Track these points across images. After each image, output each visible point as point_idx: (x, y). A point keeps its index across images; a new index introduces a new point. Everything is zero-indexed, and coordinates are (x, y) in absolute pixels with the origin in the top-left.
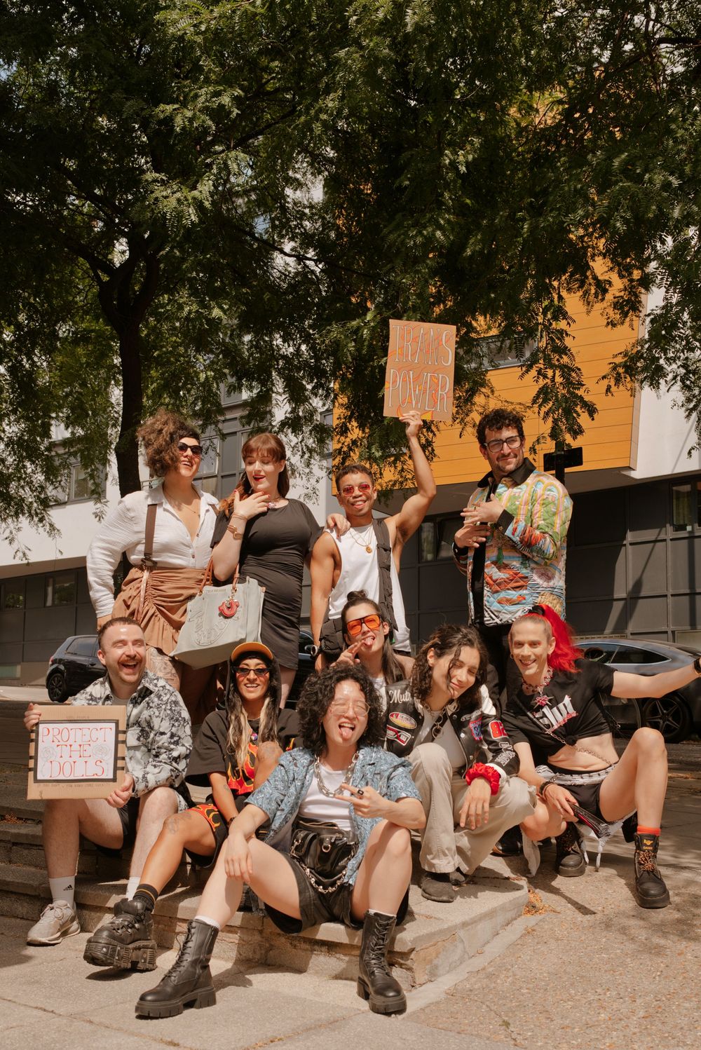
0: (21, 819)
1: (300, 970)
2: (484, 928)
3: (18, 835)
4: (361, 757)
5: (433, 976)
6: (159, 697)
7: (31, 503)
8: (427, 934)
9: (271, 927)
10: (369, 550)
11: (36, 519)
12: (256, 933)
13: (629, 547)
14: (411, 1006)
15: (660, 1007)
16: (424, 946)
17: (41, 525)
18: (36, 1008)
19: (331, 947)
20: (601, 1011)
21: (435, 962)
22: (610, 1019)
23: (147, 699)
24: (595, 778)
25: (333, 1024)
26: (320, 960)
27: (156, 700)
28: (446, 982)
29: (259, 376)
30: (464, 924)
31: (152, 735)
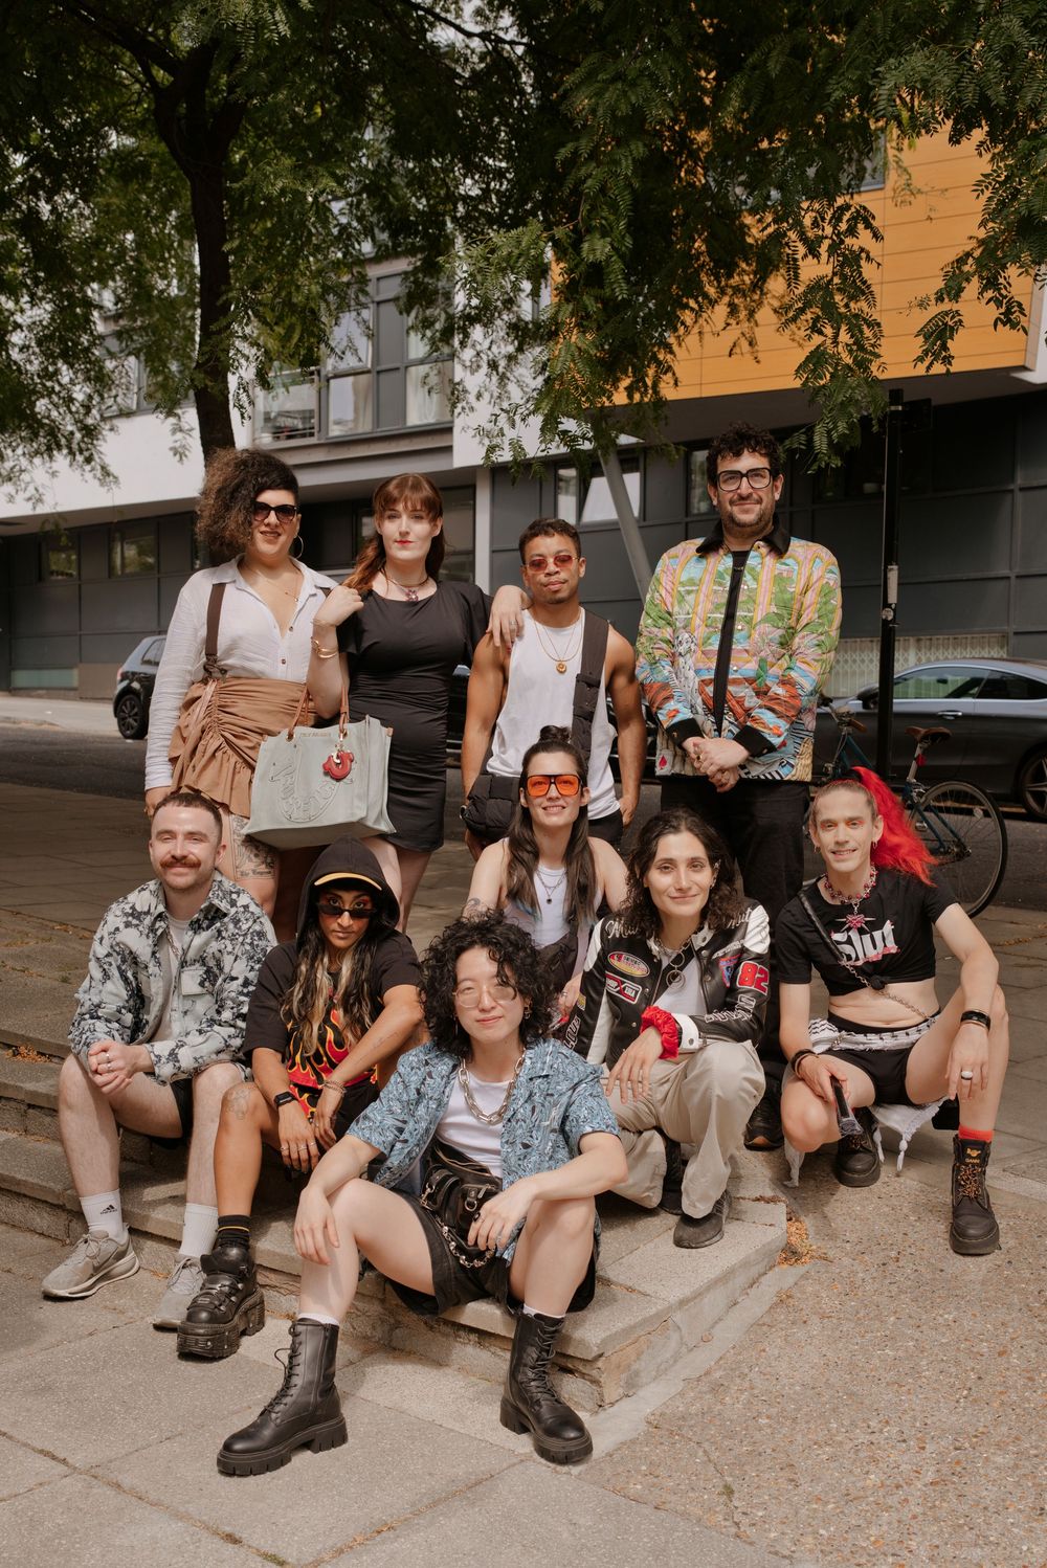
0: (43, 1054)
1: (439, 1363)
2: (716, 1300)
3: (35, 1094)
4: (528, 1062)
5: (631, 1387)
6: (236, 922)
7: (72, 433)
8: (623, 1330)
10: (561, 670)
11: (80, 458)
12: (377, 1303)
13: (1019, 496)
15: (958, 1463)
16: (617, 1348)
17: (88, 468)
18: (41, 1452)
19: (483, 1336)
20: (872, 1467)
21: (635, 1367)
22: (883, 1485)
23: (218, 925)
24: (902, 1040)
25: (473, 1488)
26: (467, 1352)
27: (231, 926)
28: (652, 1398)
29: (425, 230)
30: (682, 1303)
31: (220, 981)
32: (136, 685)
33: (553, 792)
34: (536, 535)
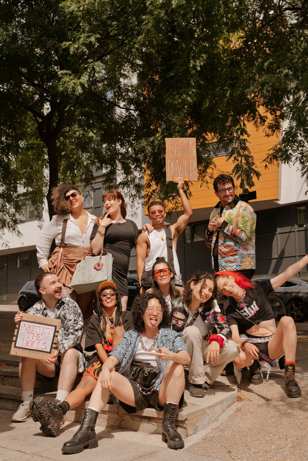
0: (8, 365)
1: (136, 430)
2: (218, 409)
3: (7, 372)
4: (160, 333)
5: (196, 431)
7: (9, 222)
8: (193, 412)
9: (122, 411)
10: (162, 240)
11: (11, 229)
12: (115, 414)
13: (279, 235)
14: (186, 445)
15: (298, 442)
16: (191, 418)
17: (14, 231)
18: (17, 451)
19: (149, 419)
20: (272, 445)
21: (197, 425)
22: (276, 448)
23: (63, 306)
24: (267, 340)
25: (151, 454)
26: (145, 425)
27: (67, 306)
28: (202, 434)
29: (110, 163)
30: (209, 407)
31: (66, 322)
32: (25, 295)
33: (162, 274)
34: (153, 205)
